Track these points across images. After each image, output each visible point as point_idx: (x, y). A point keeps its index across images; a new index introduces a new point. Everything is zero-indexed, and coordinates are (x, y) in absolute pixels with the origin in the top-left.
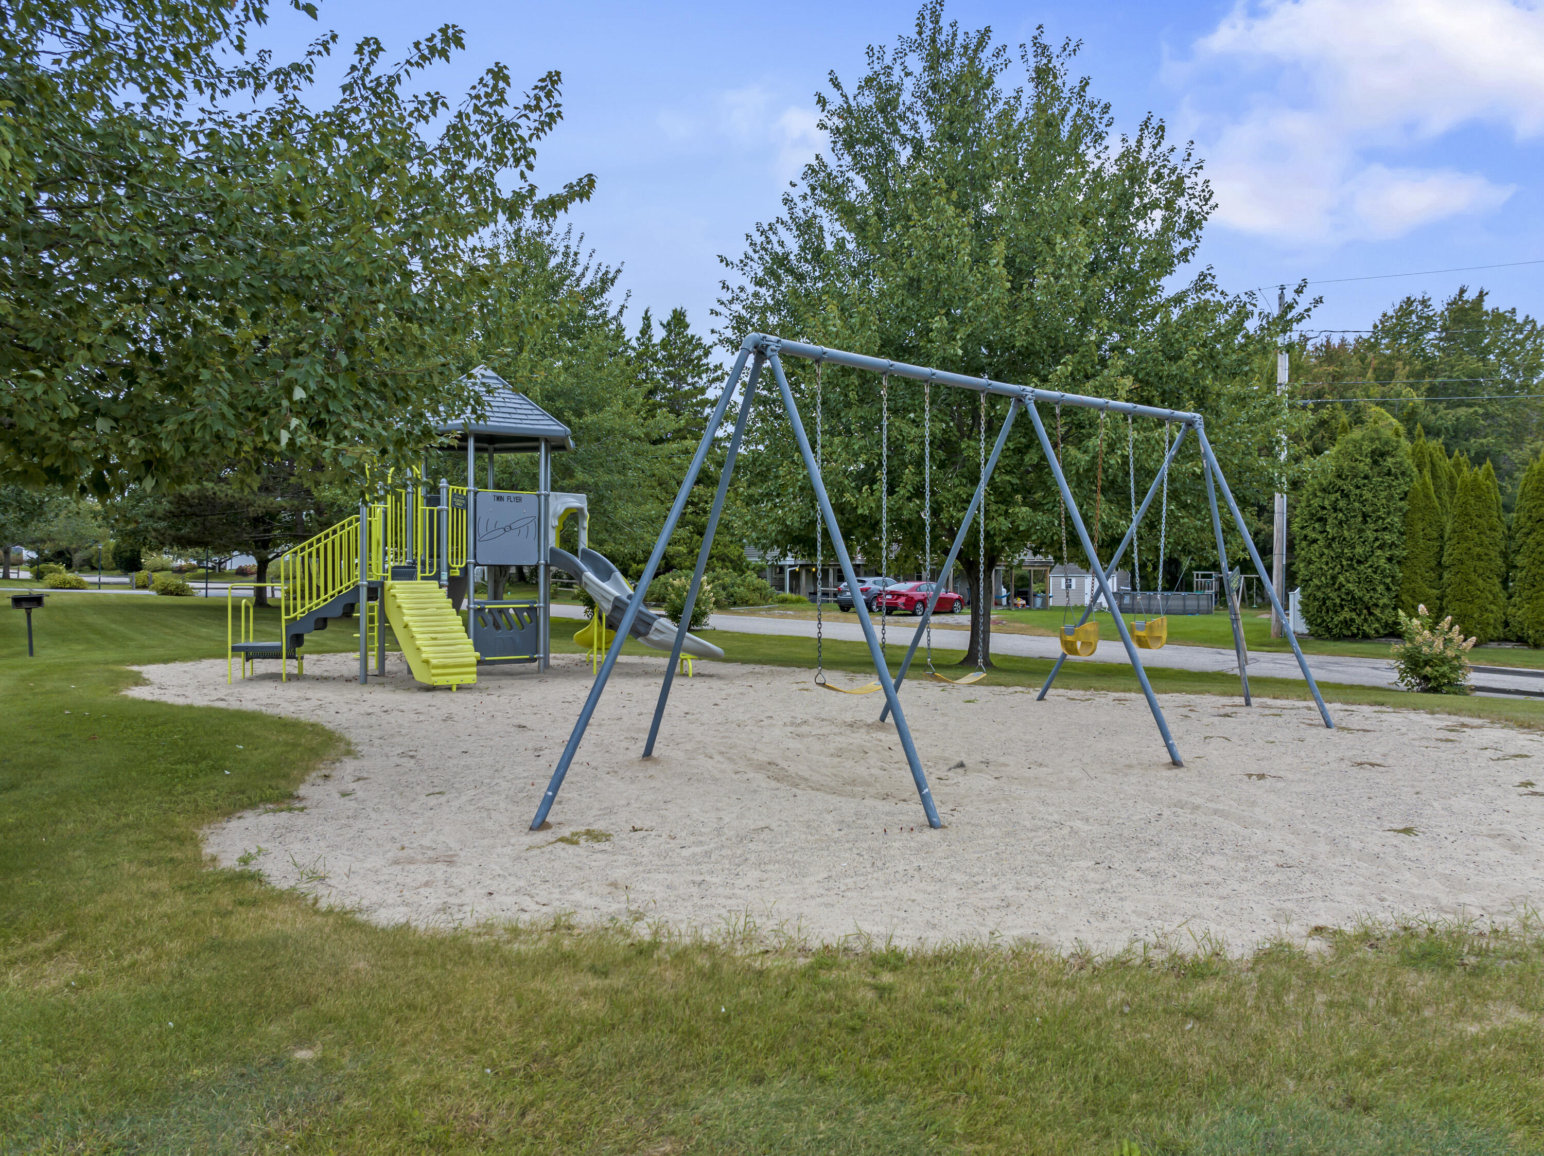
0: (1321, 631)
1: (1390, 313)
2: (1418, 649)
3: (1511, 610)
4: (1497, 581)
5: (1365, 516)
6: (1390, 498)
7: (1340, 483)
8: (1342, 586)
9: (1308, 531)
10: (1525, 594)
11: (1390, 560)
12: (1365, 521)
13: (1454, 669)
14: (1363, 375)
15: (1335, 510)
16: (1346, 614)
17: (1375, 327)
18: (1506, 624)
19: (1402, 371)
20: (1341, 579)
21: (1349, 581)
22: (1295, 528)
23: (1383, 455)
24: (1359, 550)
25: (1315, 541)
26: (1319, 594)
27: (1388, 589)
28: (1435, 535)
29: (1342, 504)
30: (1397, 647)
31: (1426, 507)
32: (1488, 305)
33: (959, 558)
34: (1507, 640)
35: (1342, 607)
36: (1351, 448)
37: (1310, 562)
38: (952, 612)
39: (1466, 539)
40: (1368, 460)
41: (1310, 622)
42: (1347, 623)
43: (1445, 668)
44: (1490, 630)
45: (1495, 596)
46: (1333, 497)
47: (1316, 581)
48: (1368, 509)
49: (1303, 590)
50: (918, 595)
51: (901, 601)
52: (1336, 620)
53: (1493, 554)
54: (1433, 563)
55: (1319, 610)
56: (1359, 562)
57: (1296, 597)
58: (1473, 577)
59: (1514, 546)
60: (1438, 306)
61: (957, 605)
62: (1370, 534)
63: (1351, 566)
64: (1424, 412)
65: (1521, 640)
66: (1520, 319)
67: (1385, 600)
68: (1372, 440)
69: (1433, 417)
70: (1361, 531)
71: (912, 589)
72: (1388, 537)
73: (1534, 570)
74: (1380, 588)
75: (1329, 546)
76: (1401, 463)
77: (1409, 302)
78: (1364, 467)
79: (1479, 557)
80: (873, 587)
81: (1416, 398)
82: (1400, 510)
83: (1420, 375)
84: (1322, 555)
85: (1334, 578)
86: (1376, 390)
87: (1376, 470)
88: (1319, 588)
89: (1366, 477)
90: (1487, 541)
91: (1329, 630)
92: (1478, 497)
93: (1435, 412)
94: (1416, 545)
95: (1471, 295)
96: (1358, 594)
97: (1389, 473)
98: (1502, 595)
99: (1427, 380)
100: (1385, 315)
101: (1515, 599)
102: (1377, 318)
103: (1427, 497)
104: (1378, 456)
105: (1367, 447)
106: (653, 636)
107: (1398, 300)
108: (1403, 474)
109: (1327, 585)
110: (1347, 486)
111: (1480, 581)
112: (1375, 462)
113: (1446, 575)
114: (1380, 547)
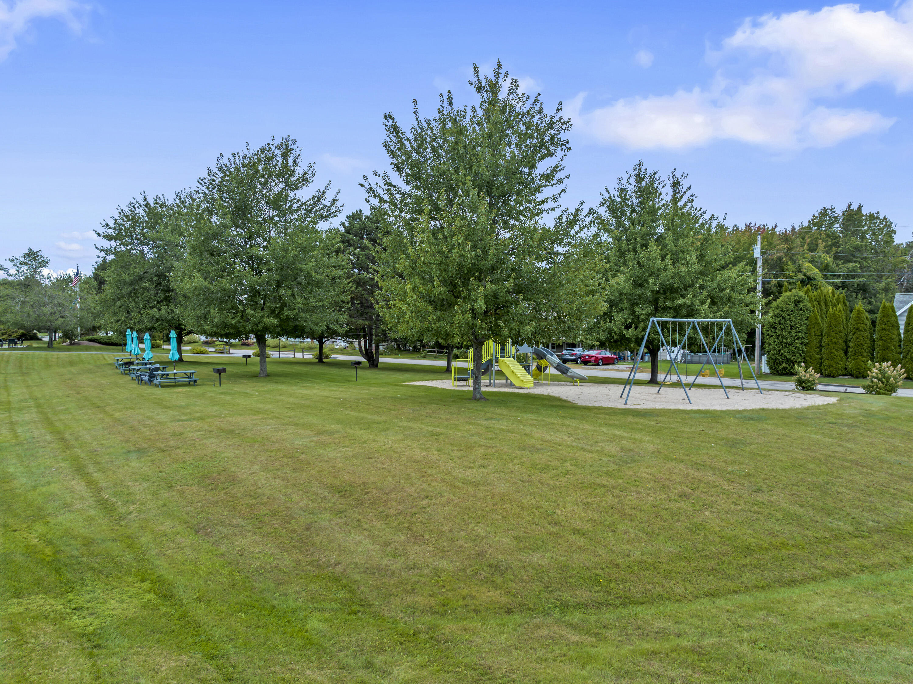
0: (775, 372)
1: (817, 215)
2: (801, 378)
3: (847, 364)
4: (842, 352)
5: (791, 326)
6: (801, 319)
7: (781, 313)
8: (782, 354)
9: (769, 332)
10: (853, 357)
11: (801, 344)
12: (791, 329)
13: (813, 384)
14: (802, 246)
15: (780, 324)
16: (784, 365)
17: (809, 222)
18: (846, 369)
19: (822, 245)
20: (782, 351)
21: (785, 352)
22: (764, 331)
23: (799, 302)
24: (789, 340)
25: (772, 336)
26: (773, 357)
27: (801, 355)
28: (819, 334)
29: (782, 322)
30: (794, 378)
31: (816, 323)
32: (865, 211)
33: (645, 347)
34: (846, 375)
35: (783, 362)
36: (786, 299)
37: (770, 344)
38: (614, 364)
39: (830, 336)
40: (793, 304)
41: (770, 368)
42: (785, 369)
43: (809, 384)
44: (840, 371)
45: (841, 358)
46: (779, 319)
47: (772, 352)
48: (793, 324)
49: (768, 355)
50: (600, 356)
51: (593, 359)
52: (781, 367)
53: (841, 342)
54: (818, 345)
55: (774, 363)
56: (789, 345)
57: (765, 358)
58: (833, 350)
59: (848, 339)
60: (839, 212)
61: (616, 360)
62: (793, 334)
63: (786, 346)
64: (832, 265)
65: (851, 375)
66: (882, 217)
67: (799, 360)
68: (795, 296)
69: (837, 268)
70: (790, 332)
71: (597, 354)
72: (800, 335)
73: (856, 348)
74: (798, 355)
75: (777, 338)
76: (806, 306)
77: (825, 209)
78: (791, 307)
79: (836, 343)
80: (578, 353)
81: (828, 259)
82: (806, 324)
83: (831, 247)
84: (775, 342)
85: (779, 351)
86: (809, 255)
87: (796, 308)
88: (773, 355)
89: (792, 311)
90: (838, 336)
91: (778, 372)
92: (835, 320)
93: (838, 265)
94: (811, 338)
95: (854, 207)
96: (789, 357)
97: (801, 310)
98: (845, 358)
99: (834, 249)
100: (814, 216)
101: (849, 359)
102: (810, 218)
103: (816, 319)
104: (797, 302)
105: (793, 299)
106: (569, 374)
107: (820, 208)
108: (807, 310)
109: (777, 354)
110: (785, 315)
111: (836, 352)
112: (796, 305)
113: (823, 350)
114: (798, 339)
